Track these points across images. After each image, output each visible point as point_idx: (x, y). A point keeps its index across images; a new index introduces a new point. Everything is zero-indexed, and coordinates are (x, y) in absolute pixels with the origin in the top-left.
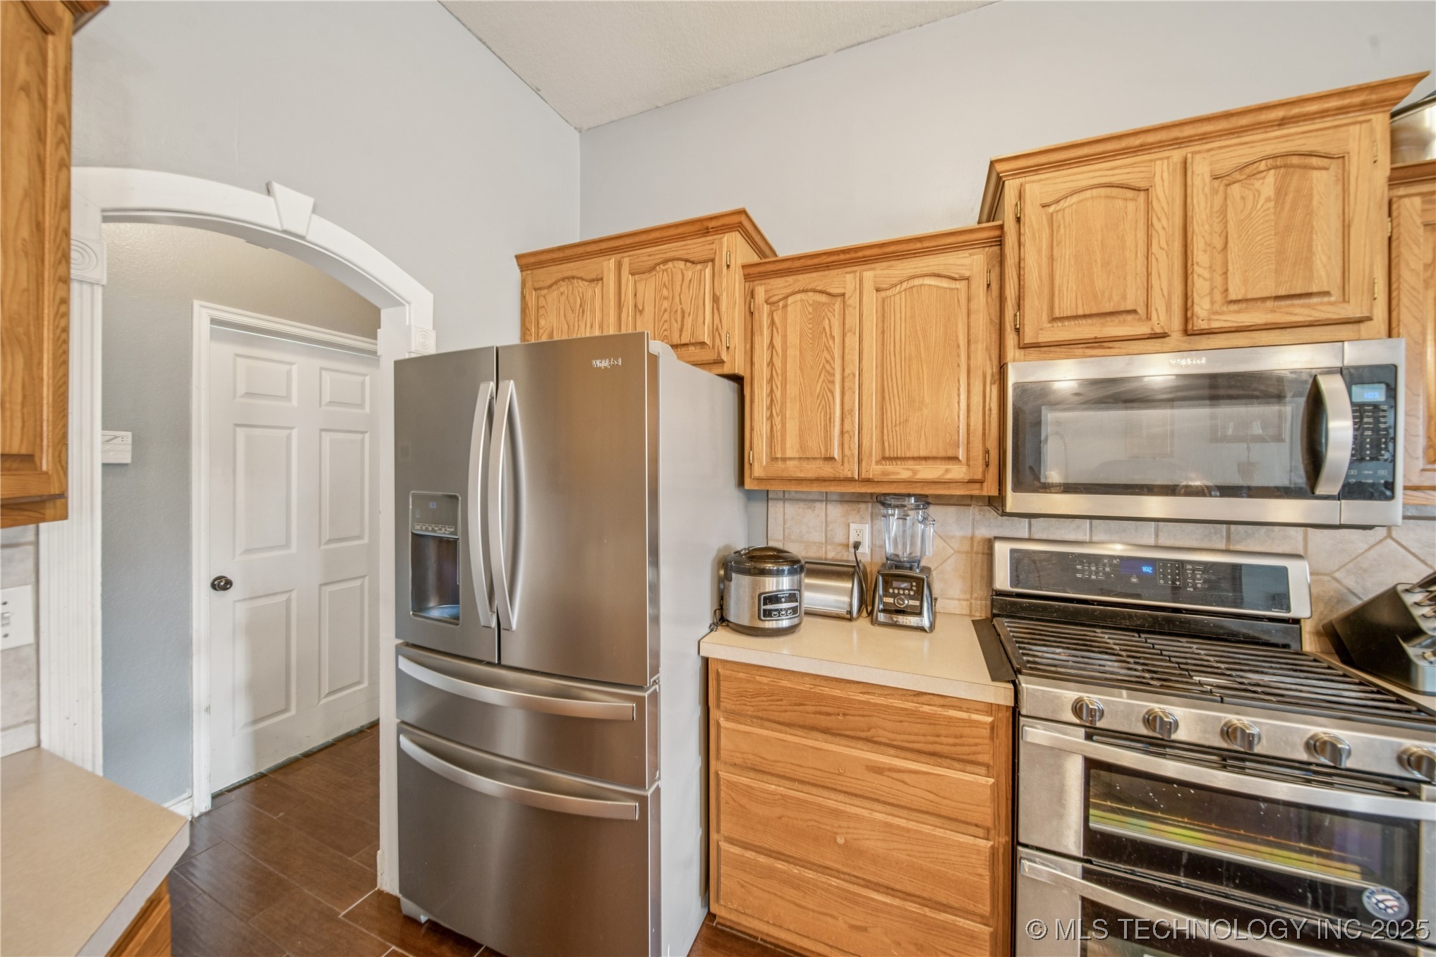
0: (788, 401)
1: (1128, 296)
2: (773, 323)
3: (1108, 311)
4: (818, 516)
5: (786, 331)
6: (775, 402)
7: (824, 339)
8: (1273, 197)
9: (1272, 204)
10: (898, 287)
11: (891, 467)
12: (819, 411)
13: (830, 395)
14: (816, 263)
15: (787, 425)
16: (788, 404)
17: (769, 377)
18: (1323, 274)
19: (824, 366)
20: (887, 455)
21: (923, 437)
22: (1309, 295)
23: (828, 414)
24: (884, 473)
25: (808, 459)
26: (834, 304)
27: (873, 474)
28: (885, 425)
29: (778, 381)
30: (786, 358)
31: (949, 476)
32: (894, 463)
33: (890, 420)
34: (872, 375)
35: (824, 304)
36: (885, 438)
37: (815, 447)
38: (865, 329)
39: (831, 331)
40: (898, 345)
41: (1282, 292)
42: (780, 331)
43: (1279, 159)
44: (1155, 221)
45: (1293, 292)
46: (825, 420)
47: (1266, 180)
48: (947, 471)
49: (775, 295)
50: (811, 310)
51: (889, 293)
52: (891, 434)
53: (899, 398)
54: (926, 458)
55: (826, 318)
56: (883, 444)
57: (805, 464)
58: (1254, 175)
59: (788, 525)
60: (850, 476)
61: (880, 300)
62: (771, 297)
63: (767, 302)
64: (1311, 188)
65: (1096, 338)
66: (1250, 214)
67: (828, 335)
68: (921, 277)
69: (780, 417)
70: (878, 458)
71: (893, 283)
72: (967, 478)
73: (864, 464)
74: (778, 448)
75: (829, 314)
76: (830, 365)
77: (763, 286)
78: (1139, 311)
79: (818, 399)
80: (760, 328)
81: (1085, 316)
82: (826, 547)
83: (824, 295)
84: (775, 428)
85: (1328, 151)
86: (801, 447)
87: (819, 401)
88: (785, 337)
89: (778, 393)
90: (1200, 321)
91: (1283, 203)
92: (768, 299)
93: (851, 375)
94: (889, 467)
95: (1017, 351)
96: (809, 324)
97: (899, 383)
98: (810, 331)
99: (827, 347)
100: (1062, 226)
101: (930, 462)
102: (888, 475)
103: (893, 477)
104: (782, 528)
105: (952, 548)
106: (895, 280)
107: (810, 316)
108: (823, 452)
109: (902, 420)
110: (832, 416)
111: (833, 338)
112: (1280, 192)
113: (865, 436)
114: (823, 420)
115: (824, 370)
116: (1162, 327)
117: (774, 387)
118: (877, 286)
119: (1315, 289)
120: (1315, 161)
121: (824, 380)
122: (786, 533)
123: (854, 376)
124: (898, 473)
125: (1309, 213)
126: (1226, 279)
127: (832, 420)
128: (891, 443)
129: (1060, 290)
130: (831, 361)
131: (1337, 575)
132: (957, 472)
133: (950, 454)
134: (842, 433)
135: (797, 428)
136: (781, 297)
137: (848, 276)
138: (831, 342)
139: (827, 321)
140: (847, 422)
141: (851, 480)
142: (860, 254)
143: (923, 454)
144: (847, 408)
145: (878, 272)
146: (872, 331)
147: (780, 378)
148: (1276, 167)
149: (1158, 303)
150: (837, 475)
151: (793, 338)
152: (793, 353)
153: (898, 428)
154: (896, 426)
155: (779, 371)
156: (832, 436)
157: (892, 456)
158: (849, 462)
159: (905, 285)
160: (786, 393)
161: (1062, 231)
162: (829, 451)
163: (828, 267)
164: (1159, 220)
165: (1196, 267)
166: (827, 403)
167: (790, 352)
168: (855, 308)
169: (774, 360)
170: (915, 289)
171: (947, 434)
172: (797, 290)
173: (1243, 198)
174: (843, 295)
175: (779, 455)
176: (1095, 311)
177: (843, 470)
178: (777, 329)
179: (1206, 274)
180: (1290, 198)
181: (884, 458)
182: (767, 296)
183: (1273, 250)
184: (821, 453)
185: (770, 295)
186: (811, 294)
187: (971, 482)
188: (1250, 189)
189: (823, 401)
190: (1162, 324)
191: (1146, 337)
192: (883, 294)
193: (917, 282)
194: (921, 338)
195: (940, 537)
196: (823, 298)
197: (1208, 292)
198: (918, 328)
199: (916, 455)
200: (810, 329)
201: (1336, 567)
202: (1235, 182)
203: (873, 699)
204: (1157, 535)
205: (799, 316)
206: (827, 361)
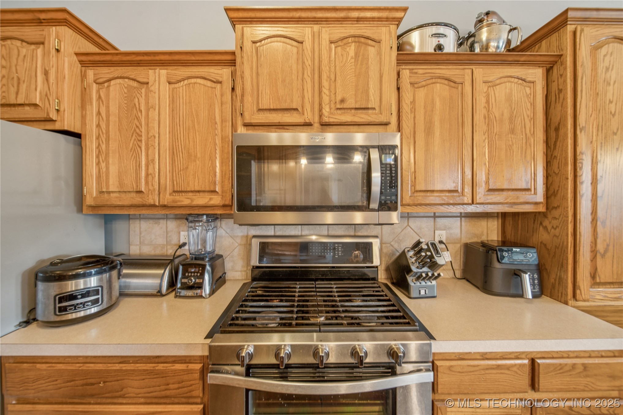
0: (110, 152)
1: (294, 101)
2: (100, 97)
3: (285, 107)
4: (162, 228)
5: (109, 104)
6: (102, 152)
7: (135, 111)
8: (354, 57)
9: (353, 60)
10: (182, 83)
11: (179, 197)
12: (132, 160)
13: (139, 149)
14: (129, 60)
15: (110, 169)
16: (111, 155)
17: (97, 135)
18: (373, 99)
19: (135, 130)
20: (176, 189)
21: (197, 178)
22: (368, 109)
23: (138, 162)
24: (174, 201)
25: (125, 192)
26: (141, 89)
27: (167, 202)
28: (174, 170)
29: (103, 137)
30: (109, 123)
31: (212, 202)
32: (181, 194)
33: (177, 167)
34: (166, 138)
35: (135, 88)
36: (175, 178)
37: (129, 183)
38: (161, 107)
39: (139, 106)
40: (181, 119)
41: (357, 106)
42: (104, 103)
43: (356, 38)
44: (306, 61)
45: (362, 107)
46: (136, 166)
47: (351, 47)
48: (211, 199)
49: (101, 78)
50: (126, 91)
51: (176, 85)
52: (178, 176)
53: (182, 153)
54: (199, 192)
55: (136, 97)
56: (173, 182)
57: (123, 195)
58: (346, 44)
59: (143, 235)
60: (153, 203)
61: (171, 89)
62: (98, 79)
63: (95, 82)
64: (368, 55)
65: (279, 123)
66: (345, 64)
67: (138, 110)
68: (195, 78)
69: (105, 163)
70: (171, 191)
71: (179, 79)
72: (221, 204)
73: (161, 195)
74: (104, 184)
75: (138, 95)
76: (139, 129)
77: (92, 71)
78: (299, 109)
79: (131, 151)
80: (90, 100)
81: (274, 110)
82: (167, 247)
83: (136, 82)
84: (101, 171)
85: (374, 37)
86: (120, 184)
87: (131, 153)
88: (108, 108)
89: (104, 147)
90: (325, 118)
91: (358, 60)
92: (96, 80)
93: (153, 137)
94: (177, 197)
95: (242, 127)
96: (125, 100)
97: (182, 143)
98: (126, 105)
99: (137, 117)
100: (262, 56)
101: (202, 194)
102: (176, 202)
103: (179, 204)
104: (139, 237)
105: (237, 243)
106: (179, 78)
107: (126, 95)
108: (135, 188)
109: (184, 168)
110: (141, 163)
111: (141, 111)
112: (357, 55)
113: (162, 177)
114: (134, 166)
115: (135, 133)
116: (309, 119)
117: (101, 142)
118: (169, 80)
119: (370, 107)
120: (370, 42)
121: (135, 139)
122: (141, 240)
123: (155, 137)
124: (182, 201)
125: (368, 68)
126: (336, 96)
127: (141, 166)
128: (178, 182)
129: (261, 93)
130: (140, 127)
131: (392, 243)
132: (216, 200)
133: (212, 189)
134: (147, 175)
135: (117, 171)
136: (105, 79)
137: (150, 71)
138: (139, 114)
139: (137, 100)
140: (151, 167)
141: (154, 206)
142: (157, 58)
143: (197, 188)
144: (150, 158)
145: (169, 71)
146: (166, 109)
147: (105, 136)
148: (355, 42)
149: (308, 107)
150: (144, 203)
151: (114, 109)
152: (113, 119)
153: (182, 173)
154: (180, 171)
155: (104, 131)
156: (141, 177)
157: (178, 190)
158: (152, 194)
159: (186, 82)
160: (109, 147)
161: (262, 58)
162: (139, 187)
163: (139, 64)
164: (307, 60)
165: (323, 89)
166: (137, 155)
167: (112, 118)
168: (155, 93)
169: (100, 123)
170: (191, 85)
171: (210, 177)
172: (116, 76)
173: (342, 55)
174: (147, 83)
175: (104, 190)
176: (278, 107)
177: (148, 199)
178: (102, 101)
179: (327, 93)
180: (360, 58)
181: (174, 191)
182: (95, 78)
183: (354, 84)
184: (133, 188)
185: (98, 77)
186: (127, 80)
187: (224, 206)
188: (345, 51)
189: (135, 153)
190: (309, 117)
191: (302, 124)
192: (173, 86)
193: (193, 81)
194: (195, 117)
195: (231, 237)
196: (135, 84)
197: (328, 102)
198: (193, 110)
199: (192, 190)
200: (126, 104)
201: (392, 240)
202: (339, 46)
203: (125, 367)
204: (328, 230)
205: (118, 94)
206: (137, 127)
